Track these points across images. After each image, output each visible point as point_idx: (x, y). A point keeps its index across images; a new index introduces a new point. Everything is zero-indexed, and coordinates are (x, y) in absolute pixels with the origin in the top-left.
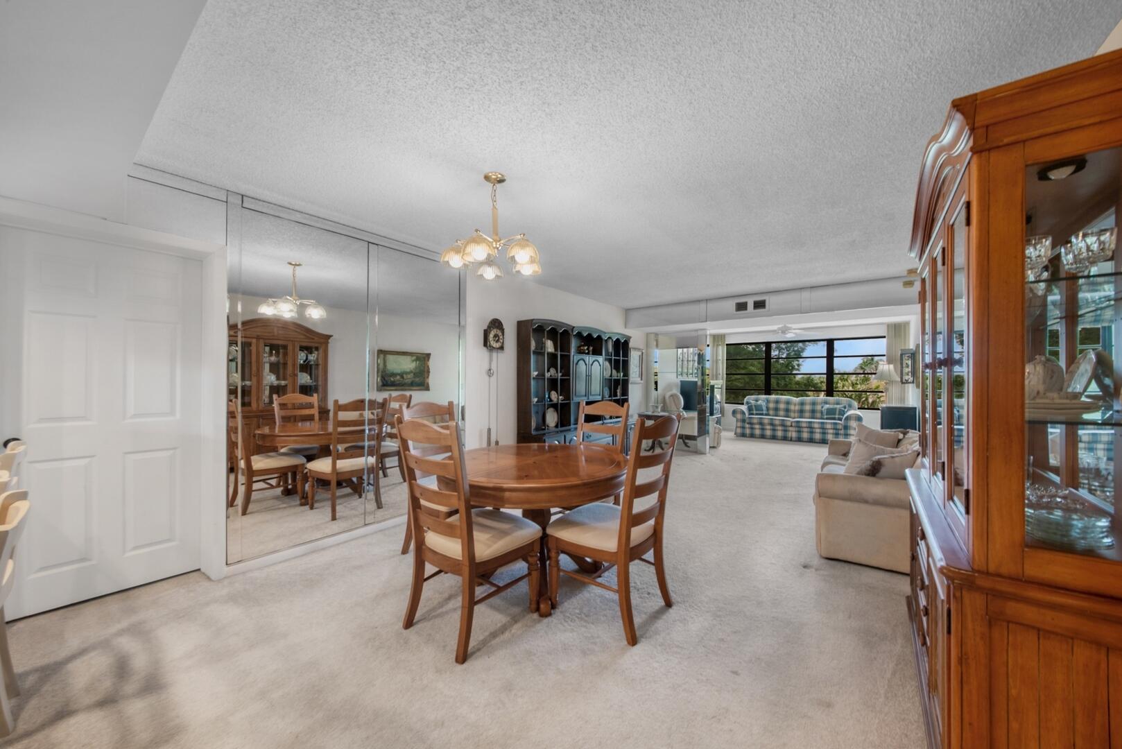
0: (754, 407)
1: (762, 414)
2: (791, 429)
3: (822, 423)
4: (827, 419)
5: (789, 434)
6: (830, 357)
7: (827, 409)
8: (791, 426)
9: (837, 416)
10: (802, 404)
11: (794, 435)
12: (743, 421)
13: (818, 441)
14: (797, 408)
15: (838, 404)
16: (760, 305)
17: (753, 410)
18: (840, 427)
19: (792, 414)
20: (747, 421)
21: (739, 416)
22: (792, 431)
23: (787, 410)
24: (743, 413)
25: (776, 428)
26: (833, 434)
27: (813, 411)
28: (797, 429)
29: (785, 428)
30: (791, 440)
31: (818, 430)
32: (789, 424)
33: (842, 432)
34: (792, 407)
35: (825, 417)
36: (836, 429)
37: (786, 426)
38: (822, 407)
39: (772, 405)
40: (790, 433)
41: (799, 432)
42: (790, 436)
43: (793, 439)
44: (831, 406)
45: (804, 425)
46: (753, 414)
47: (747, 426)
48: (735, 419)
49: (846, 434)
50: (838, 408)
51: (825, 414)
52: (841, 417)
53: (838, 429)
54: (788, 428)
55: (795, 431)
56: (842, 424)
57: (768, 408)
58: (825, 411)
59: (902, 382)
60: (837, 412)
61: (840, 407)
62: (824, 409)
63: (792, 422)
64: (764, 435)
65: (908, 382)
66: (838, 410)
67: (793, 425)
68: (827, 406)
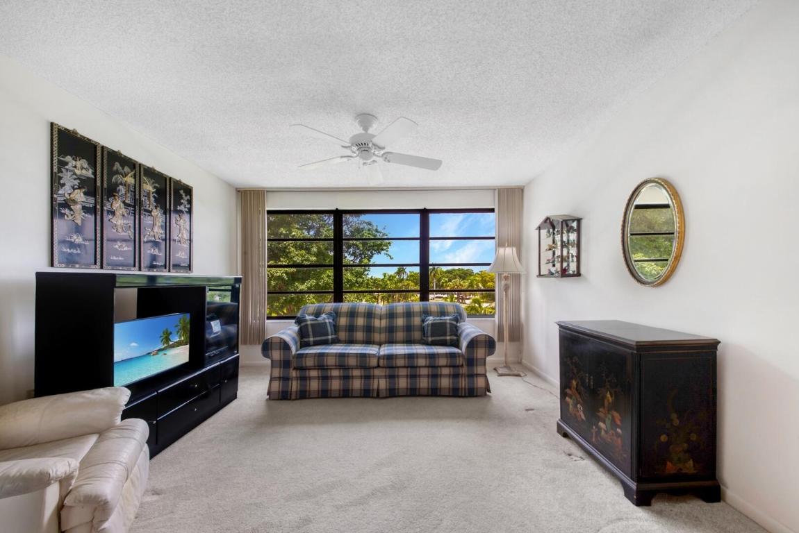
0: (310, 329)
1: (325, 343)
2: (377, 372)
3: (431, 356)
4: (434, 343)
5: (375, 384)
6: (424, 239)
7: (433, 325)
8: (378, 366)
9: (448, 338)
10: (391, 315)
11: (383, 384)
12: (286, 364)
13: (426, 392)
14: (384, 323)
15: (442, 314)
17: (308, 336)
18: (460, 361)
19: (377, 337)
20: (294, 364)
21: (277, 355)
22: (379, 377)
24: (285, 346)
25: (350, 373)
26: (449, 376)
27: (408, 328)
28: (388, 372)
29: (367, 371)
30: (378, 396)
31: (424, 371)
32: (374, 362)
33: (464, 370)
34: (377, 323)
35: (430, 339)
36: (454, 366)
37: (370, 368)
38: (423, 321)
39: (343, 321)
40: (376, 381)
41: (392, 377)
42: (376, 387)
43: (383, 394)
44: (438, 319)
45: (399, 361)
47: (294, 374)
48: (268, 361)
49: (472, 376)
50: (448, 321)
51: (429, 333)
52: (455, 338)
53: (458, 366)
54: (372, 371)
55: (384, 374)
56: (463, 355)
57: (336, 328)
58: (429, 328)
59: (540, 275)
60: (448, 330)
61: (450, 320)
62: (426, 323)
63: (379, 358)
64: (327, 391)
65: (564, 273)
66: (448, 326)
67: (382, 363)
68: (430, 320)
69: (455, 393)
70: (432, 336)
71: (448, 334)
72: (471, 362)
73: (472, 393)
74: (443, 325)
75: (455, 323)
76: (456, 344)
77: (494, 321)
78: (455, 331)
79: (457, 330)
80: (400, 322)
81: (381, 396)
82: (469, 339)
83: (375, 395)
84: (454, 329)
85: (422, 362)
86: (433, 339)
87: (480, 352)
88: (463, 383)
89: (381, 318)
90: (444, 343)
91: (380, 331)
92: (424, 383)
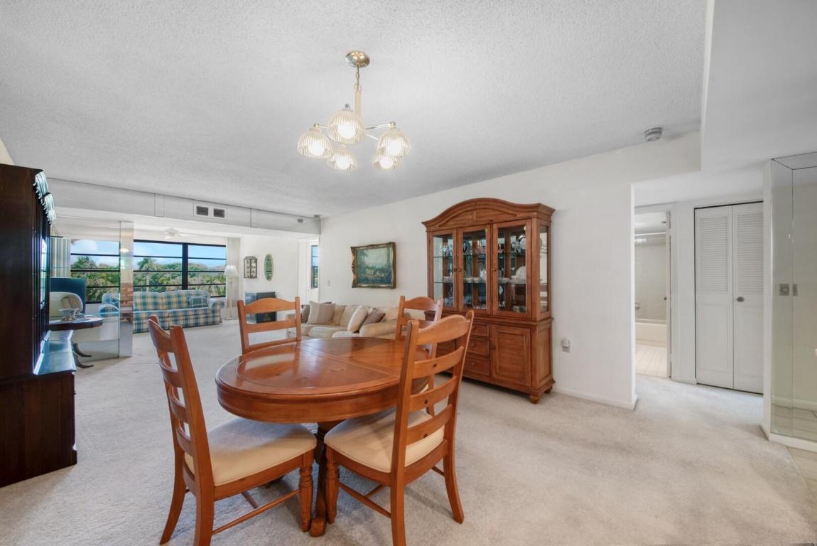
2: (168, 319)
3: (195, 311)
4: (196, 307)
7: (194, 299)
9: (202, 304)
14: (164, 301)
15: (198, 295)
16: (219, 213)
18: (208, 312)
23: (156, 304)
26: (204, 318)
29: (163, 320)
31: (192, 317)
32: (167, 315)
33: (211, 315)
35: (194, 305)
36: (206, 314)
44: (197, 297)
45: (180, 314)
49: (214, 317)
51: (192, 303)
52: (205, 304)
53: (208, 314)
55: (172, 320)
56: (210, 309)
58: (193, 301)
59: (244, 277)
61: (203, 297)
62: (190, 299)
63: (169, 313)
65: (251, 277)
67: (170, 315)
68: (192, 297)
69: (207, 324)
72: (214, 311)
73: (214, 323)
74: (200, 299)
75: (206, 298)
76: (207, 306)
78: (205, 301)
79: (207, 301)
80: (174, 300)
85: (191, 314)
87: (218, 307)
88: (210, 320)
89: (162, 298)
90: (200, 306)
91: (163, 304)
92: (192, 322)
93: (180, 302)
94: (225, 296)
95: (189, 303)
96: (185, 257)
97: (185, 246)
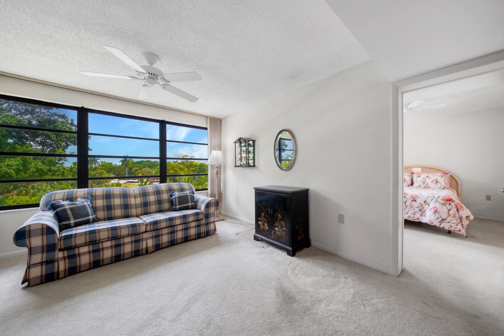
2: (145, 236)
7: (179, 197)
8: (146, 231)
9: (190, 204)
10: (144, 194)
11: (150, 243)
13: (180, 241)
15: (182, 190)
17: (68, 219)
18: (201, 216)
19: (133, 211)
20: (61, 245)
21: (37, 241)
22: (147, 239)
24: (48, 231)
25: (122, 241)
26: (195, 227)
28: (154, 234)
29: (137, 237)
30: (147, 253)
31: (180, 228)
32: (143, 229)
33: (203, 222)
35: (178, 207)
36: (198, 220)
37: (139, 234)
38: (171, 196)
39: (100, 203)
40: (144, 243)
41: (157, 237)
42: (144, 246)
43: (151, 250)
44: (182, 194)
45: (163, 224)
46: (68, 227)
47: (60, 255)
49: (207, 224)
50: (189, 194)
51: (177, 203)
52: (193, 204)
53: (200, 220)
54: (141, 235)
55: (151, 236)
56: (203, 213)
57: (95, 209)
58: (177, 200)
59: (236, 166)
60: (189, 199)
61: (189, 193)
62: (173, 197)
63: (146, 225)
64: (99, 261)
65: (249, 165)
66: (189, 197)
67: (149, 228)
68: (177, 194)
69: (199, 236)
70: (179, 205)
71: (190, 202)
72: (207, 216)
73: (208, 234)
74: (186, 196)
75: (192, 195)
76: (196, 207)
77: (207, 192)
79: (194, 199)
80: (152, 198)
81: (149, 251)
82: (206, 203)
83: (144, 252)
84: (192, 198)
85: (178, 222)
86: (181, 206)
87: (211, 209)
88: (203, 229)
89: (135, 197)
90: (187, 208)
91: (136, 206)
92: (180, 235)
93: (159, 202)
94: (207, 189)
95: (172, 202)
96: (163, 141)
97: (163, 124)
